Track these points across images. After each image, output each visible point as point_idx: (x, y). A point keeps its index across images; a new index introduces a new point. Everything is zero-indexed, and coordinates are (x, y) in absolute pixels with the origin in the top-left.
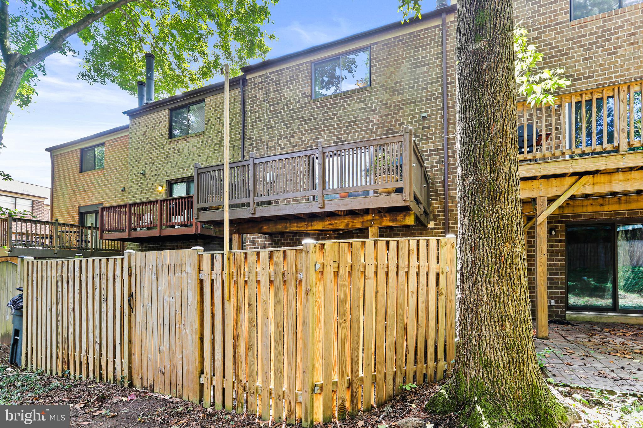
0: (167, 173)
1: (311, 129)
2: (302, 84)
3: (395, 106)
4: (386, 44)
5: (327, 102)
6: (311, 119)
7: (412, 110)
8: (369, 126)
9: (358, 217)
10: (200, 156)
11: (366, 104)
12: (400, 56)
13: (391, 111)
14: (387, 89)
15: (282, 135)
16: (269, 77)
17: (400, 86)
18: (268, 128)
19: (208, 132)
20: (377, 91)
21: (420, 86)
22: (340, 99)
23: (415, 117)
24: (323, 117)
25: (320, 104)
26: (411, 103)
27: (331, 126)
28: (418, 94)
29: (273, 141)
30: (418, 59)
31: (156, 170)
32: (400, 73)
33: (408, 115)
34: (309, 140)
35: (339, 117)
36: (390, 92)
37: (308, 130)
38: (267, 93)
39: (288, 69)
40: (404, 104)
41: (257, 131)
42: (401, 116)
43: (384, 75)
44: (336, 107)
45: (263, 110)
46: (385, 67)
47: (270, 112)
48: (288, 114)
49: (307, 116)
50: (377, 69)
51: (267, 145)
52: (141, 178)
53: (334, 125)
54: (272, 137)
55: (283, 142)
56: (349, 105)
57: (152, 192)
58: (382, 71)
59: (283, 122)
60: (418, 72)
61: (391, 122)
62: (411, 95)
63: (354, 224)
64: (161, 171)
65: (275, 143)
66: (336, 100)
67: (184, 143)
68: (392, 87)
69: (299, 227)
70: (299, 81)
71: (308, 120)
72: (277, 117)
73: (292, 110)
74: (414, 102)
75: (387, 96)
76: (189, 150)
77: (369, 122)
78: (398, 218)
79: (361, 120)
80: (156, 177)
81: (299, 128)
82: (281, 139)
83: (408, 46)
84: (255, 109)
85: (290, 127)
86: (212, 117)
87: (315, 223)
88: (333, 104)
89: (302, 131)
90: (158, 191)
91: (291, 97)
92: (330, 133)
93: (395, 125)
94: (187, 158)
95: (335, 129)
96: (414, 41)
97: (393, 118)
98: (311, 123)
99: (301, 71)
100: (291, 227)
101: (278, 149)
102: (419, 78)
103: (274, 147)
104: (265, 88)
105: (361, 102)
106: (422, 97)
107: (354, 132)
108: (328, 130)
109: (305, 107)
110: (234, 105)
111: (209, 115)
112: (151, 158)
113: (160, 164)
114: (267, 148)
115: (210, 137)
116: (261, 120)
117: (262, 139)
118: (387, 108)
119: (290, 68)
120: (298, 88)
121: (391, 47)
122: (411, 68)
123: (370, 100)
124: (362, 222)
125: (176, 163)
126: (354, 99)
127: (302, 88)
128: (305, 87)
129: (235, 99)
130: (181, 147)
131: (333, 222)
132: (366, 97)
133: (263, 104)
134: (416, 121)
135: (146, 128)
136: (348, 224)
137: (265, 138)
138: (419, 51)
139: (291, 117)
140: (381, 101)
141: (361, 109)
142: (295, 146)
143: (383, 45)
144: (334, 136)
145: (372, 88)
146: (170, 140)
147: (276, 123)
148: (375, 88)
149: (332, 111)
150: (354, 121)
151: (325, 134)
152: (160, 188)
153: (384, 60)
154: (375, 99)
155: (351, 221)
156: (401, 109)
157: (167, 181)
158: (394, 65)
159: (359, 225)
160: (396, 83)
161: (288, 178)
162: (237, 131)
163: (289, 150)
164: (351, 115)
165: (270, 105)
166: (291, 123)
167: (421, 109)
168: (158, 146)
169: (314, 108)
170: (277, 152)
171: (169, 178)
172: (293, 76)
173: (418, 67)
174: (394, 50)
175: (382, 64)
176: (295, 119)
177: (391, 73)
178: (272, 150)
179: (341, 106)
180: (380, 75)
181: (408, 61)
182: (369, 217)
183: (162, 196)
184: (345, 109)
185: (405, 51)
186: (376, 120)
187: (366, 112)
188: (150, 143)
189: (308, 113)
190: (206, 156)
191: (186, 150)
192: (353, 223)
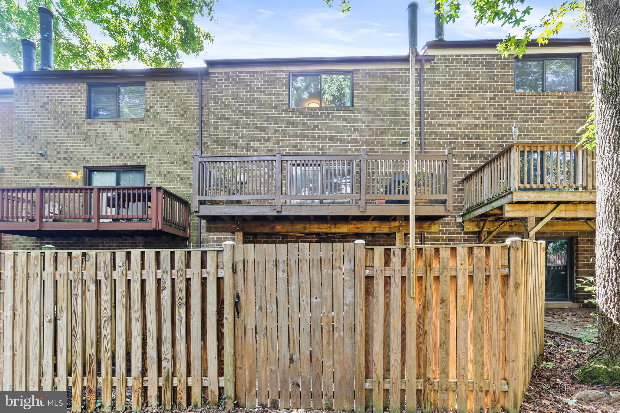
0: (84, 158)
1: (289, 137)
2: (278, 91)
3: (377, 129)
4: (369, 73)
5: (307, 113)
6: (289, 127)
7: (393, 136)
8: (351, 143)
9: (386, 223)
10: (138, 145)
11: (349, 123)
12: (382, 86)
13: (373, 132)
14: (369, 113)
15: (254, 137)
16: (238, 76)
17: (382, 112)
18: (237, 128)
19: (151, 120)
20: (360, 113)
21: (400, 116)
22: (321, 113)
23: (396, 142)
24: (303, 127)
25: (300, 114)
26: (391, 129)
27: (312, 136)
28: (398, 123)
29: (243, 141)
30: (398, 93)
31: (66, 152)
32: (382, 101)
33: (388, 139)
34: (287, 147)
35: (320, 130)
36: (372, 116)
37: (286, 137)
38: (235, 92)
39: (261, 72)
40: (385, 129)
41: (222, 128)
42: (382, 139)
43: (366, 100)
44: (317, 120)
45: (231, 108)
46: (367, 93)
47: (240, 111)
48: (262, 118)
49: (285, 123)
50: (360, 93)
51: (236, 144)
52: (38, 159)
53: (315, 136)
54: (242, 138)
55: (256, 144)
56: (331, 120)
57: (59, 178)
58: (365, 96)
59: (256, 124)
60: (398, 104)
61: (373, 142)
62: (392, 122)
63: (381, 229)
64: (75, 155)
65: (246, 144)
66: (318, 113)
67: (114, 127)
68: (375, 112)
69: (321, 229)
70: (276, 88)
71: (286, 127)
72: (249, 118)
73: (267, 114)
74: (395, 129)
75: (369, 119)
76: (120, 136)
77: (351, 139)
78: (424, 226)
79: (344, 136)
80: (65, 162)
81: (275, 134)
82: (254, 141)
83: (389, 80)
84: (220, 106)
85: (264, 131)
86: (155, 104)
87: (339, 226)
88: (313, 117)
89: (278, 137)
90: (70, 177)
91: (266, 101)
92: (311, 143)
93: (377, 146)
94: (118, 145)
95: (316, 140)
96: (394, 76)
97: (375, 139)
98: (289, 130)
99: (278, 78)
100: (311, 228)
101: (249, 151)
102: (399, 109)
103: (245, 148)
104: (233, 86)
105: (344, 120)
106: (401, 126)
107: (337, 146)
108: (308, 140)
109: (282, 114)
110: (188, 97)
111: (151, 101)
112: (56, 137)
113: (72, 146)
114: (236, 148)
115: (153, 126)
116: (228, 118)
117: (229, 138)
118: (370, 129)
119: (264, 72)
120: (274, 94)
121: (373, 77)
122: (392, 99)
123: (352, 119)
124: (390, 228)
125: (101, 149)
126: (337, 116)
127: (279, 94)
128: (283, 94)
129: (189, 91)
130: (108, 130)
131: (359, 226)
132: (349, 116)
133: (230, 102)
134: (396, 146)
135: (46, 99)
136: (375, 228)
137: (233, 137)
138: (399, 86)
139: (265, 121)
140: (363, 123)
141: (343, 126)
142: (271, 150)
143: (366, 73)
144: (315, 146)
145: (355, 109)
146: (90, 120)
147: (246, 124)
148: (357, 109)
149: (312, 123)
150: (337, 136)
151: (305, 143)
152: (73, 175)
153: (366, 86)
154: (357, 119)
155: (378, 226)
156: (383, 132)
157: (84, 167)
158: (376, 93)
159: (386, 230)
160: (379, 109)
161: (262, 181)
162: (192, 125)
163: (263, 153)
164: (333, 130)
165: (240, 105)
166: (266, 127)
167: (401, 136)
168: (70, 125)
169: (292, 117)
170: (248, 153)
171: (88, 165)
172: (268, 81)
173: (398, 99)
174: (376, 80)
175: (364, 90)
176: (271, 124)
177: (373, 99)
178: (242, 151)
179: (323, 120)
180: (363, 100)
181: (389, 93)
182: (397, 224)
183: (77, 184)
184: (326, 123)
185: (386, 83)
186: (358, 138)
187: (349, 129)
188: (55, 119)
189: (286, 120)
190: (148, 146)
191: (116, 135)
192: (380, 227)
